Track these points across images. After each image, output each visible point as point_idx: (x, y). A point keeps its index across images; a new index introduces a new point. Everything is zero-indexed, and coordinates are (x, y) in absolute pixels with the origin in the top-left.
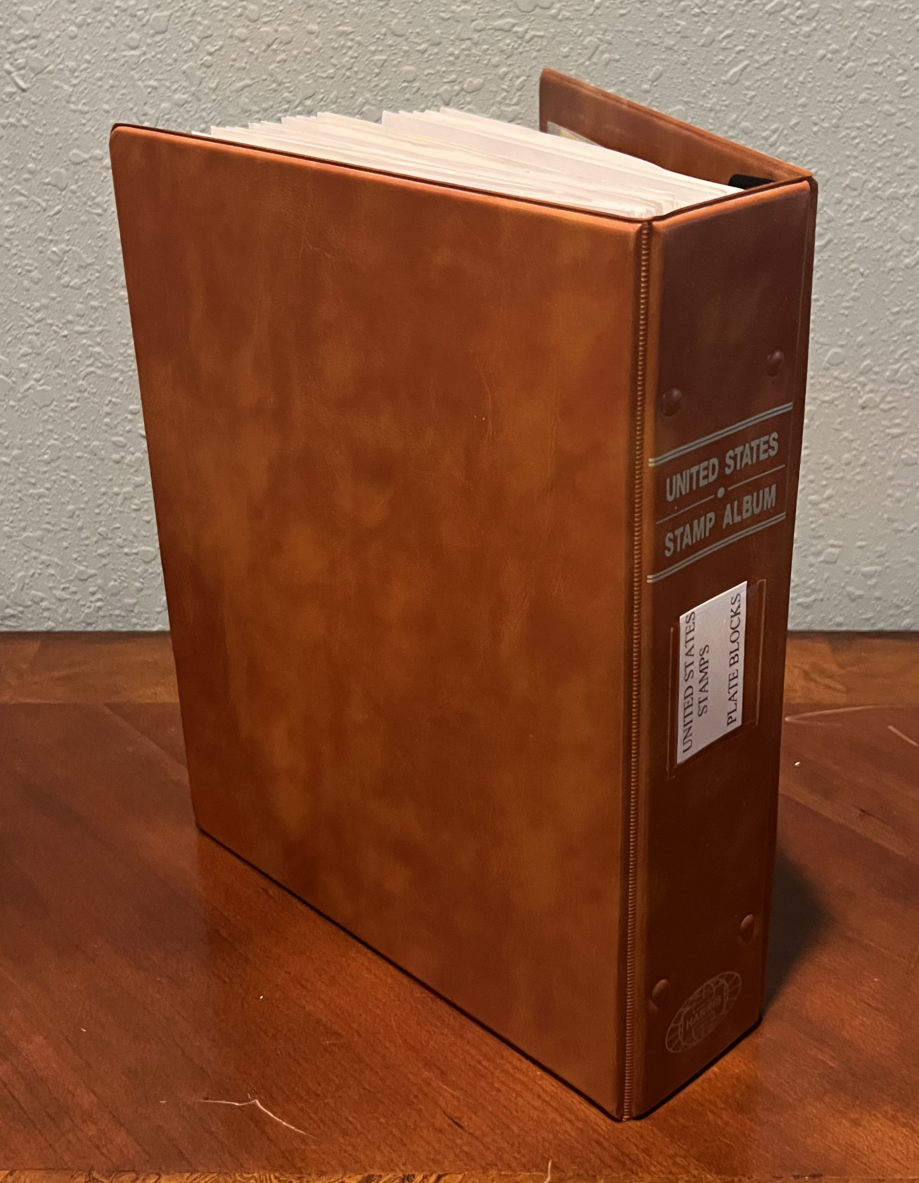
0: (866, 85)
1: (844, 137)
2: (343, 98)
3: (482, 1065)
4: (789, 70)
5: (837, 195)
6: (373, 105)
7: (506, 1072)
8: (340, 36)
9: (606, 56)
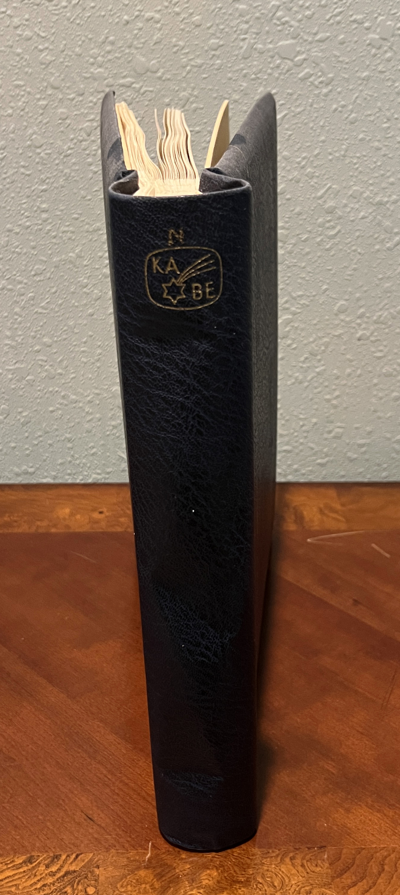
0: (364, 129)
1: (349, 163)
2: (18, 130)
3: (107, 778)
4: (313, 118)
5: (344, 201)
6: (39, 135)
7: (121, 781)
8: (16, 87)
9: (194, 105)
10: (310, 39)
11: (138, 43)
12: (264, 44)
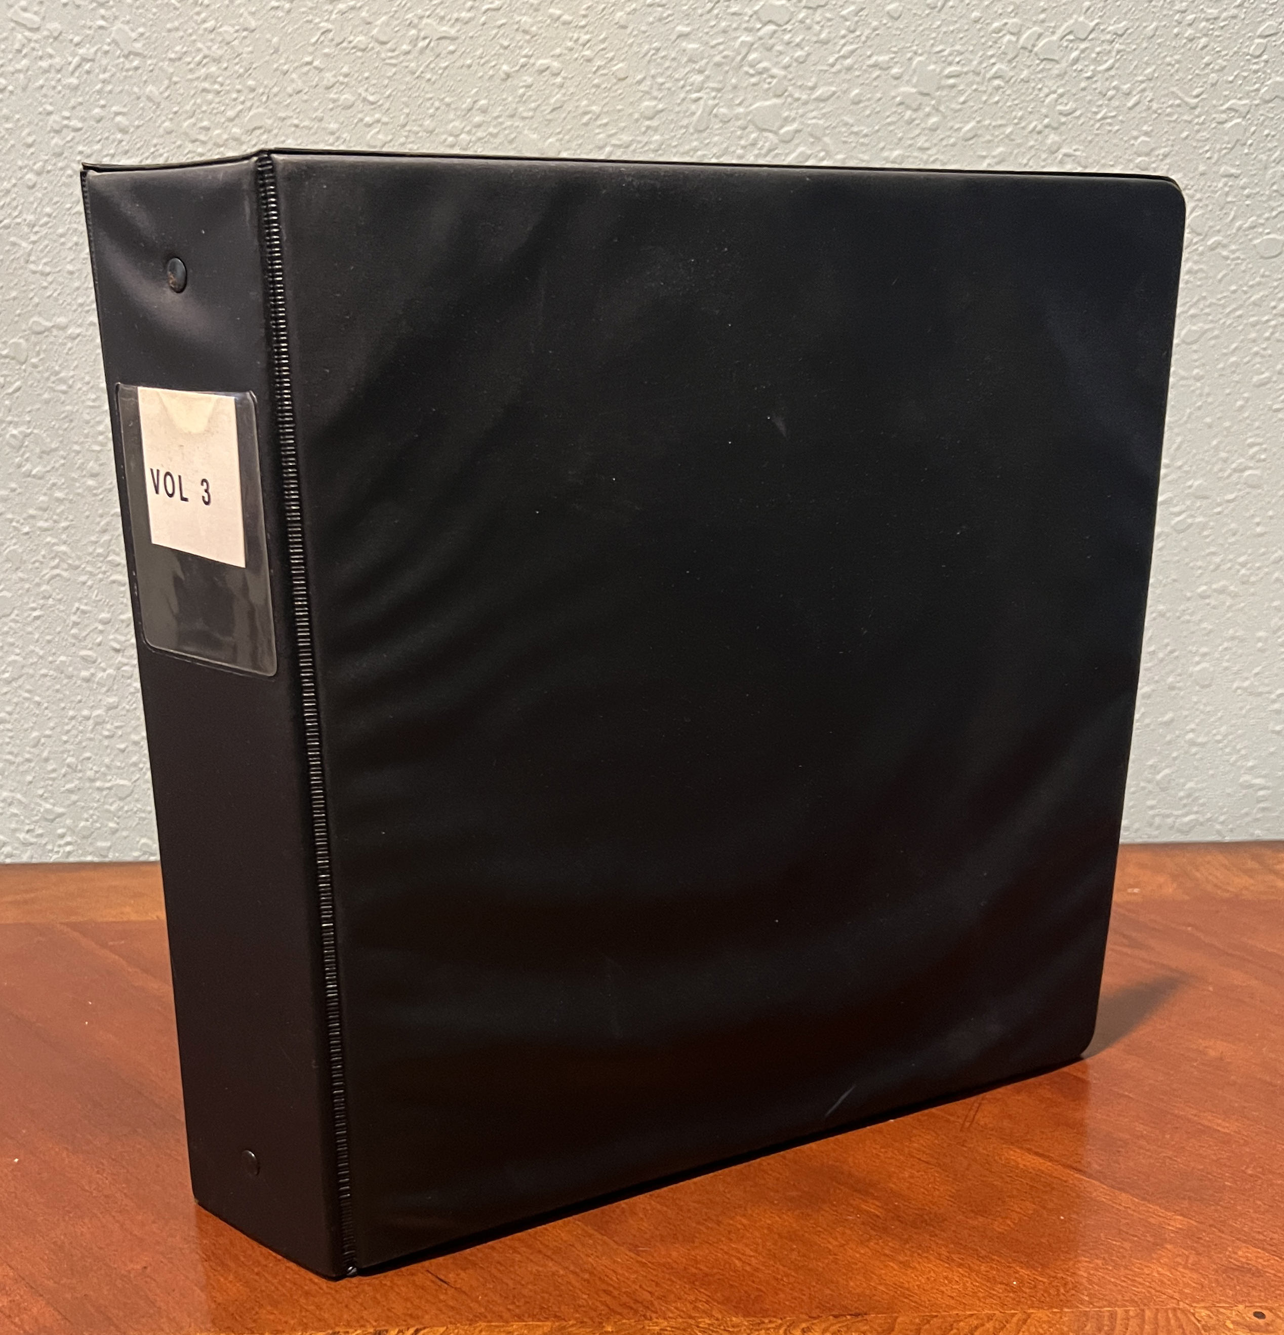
10: (804, 97)
11: (524, 111)
12: (730, 106)
